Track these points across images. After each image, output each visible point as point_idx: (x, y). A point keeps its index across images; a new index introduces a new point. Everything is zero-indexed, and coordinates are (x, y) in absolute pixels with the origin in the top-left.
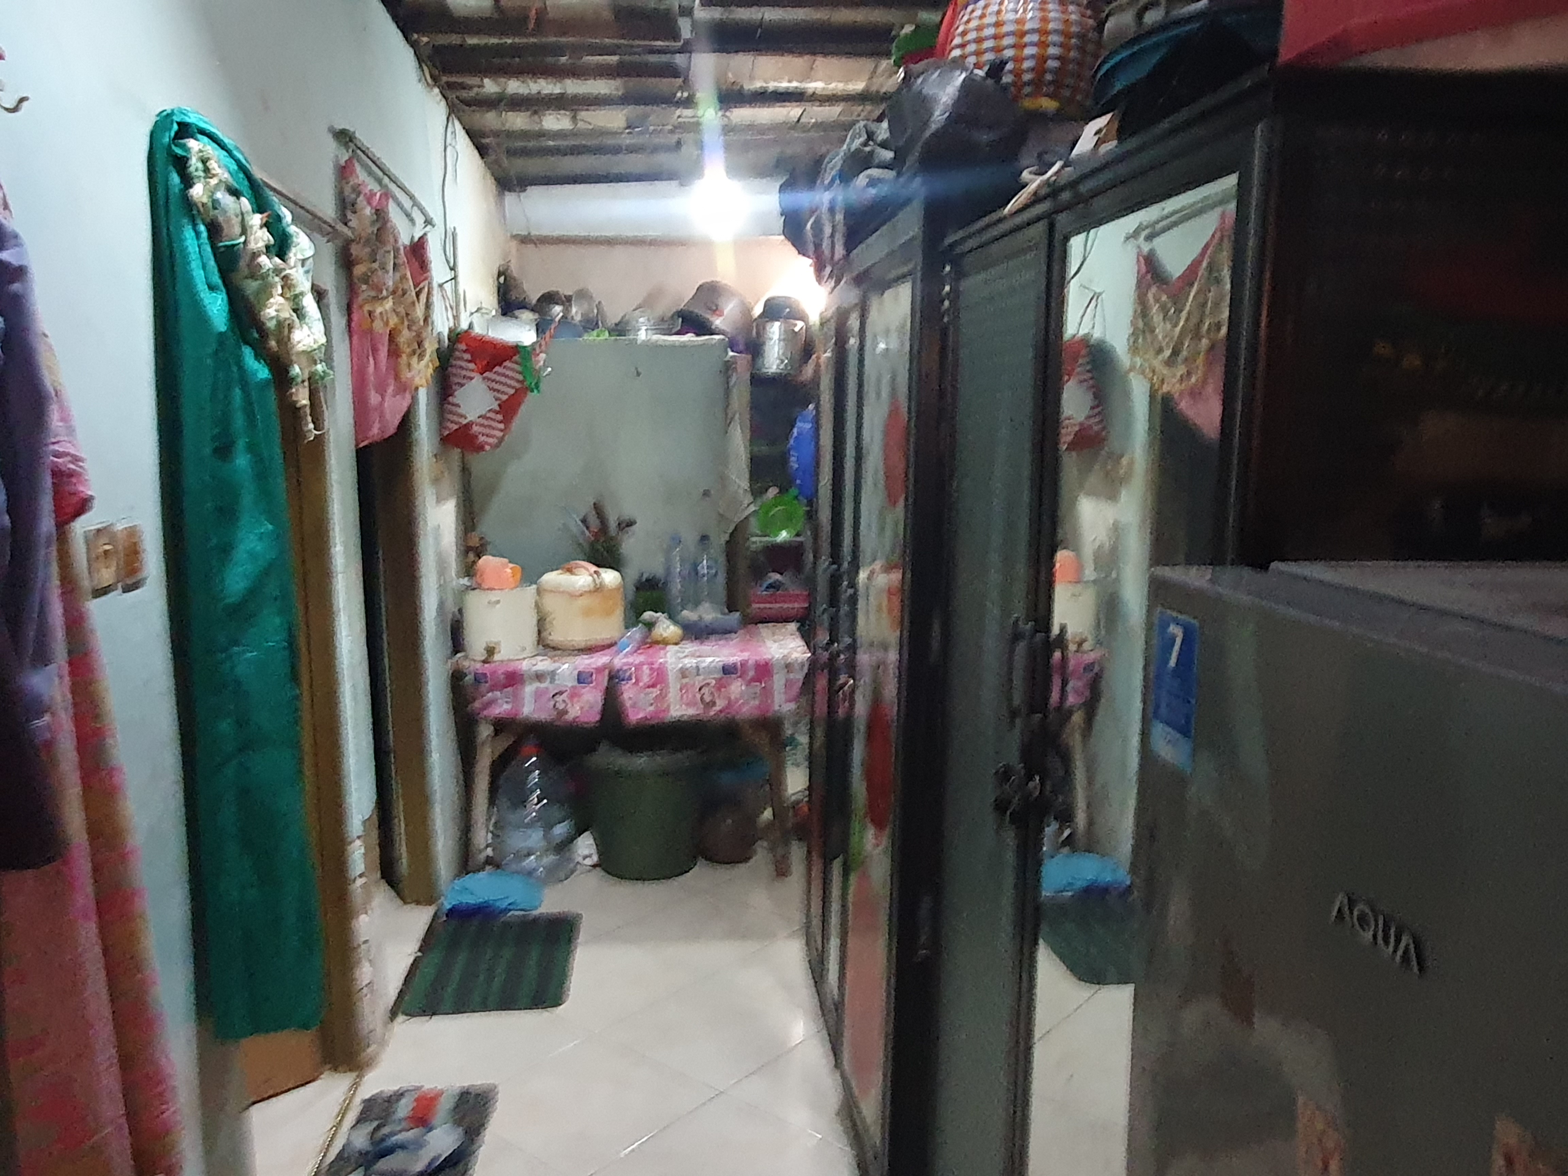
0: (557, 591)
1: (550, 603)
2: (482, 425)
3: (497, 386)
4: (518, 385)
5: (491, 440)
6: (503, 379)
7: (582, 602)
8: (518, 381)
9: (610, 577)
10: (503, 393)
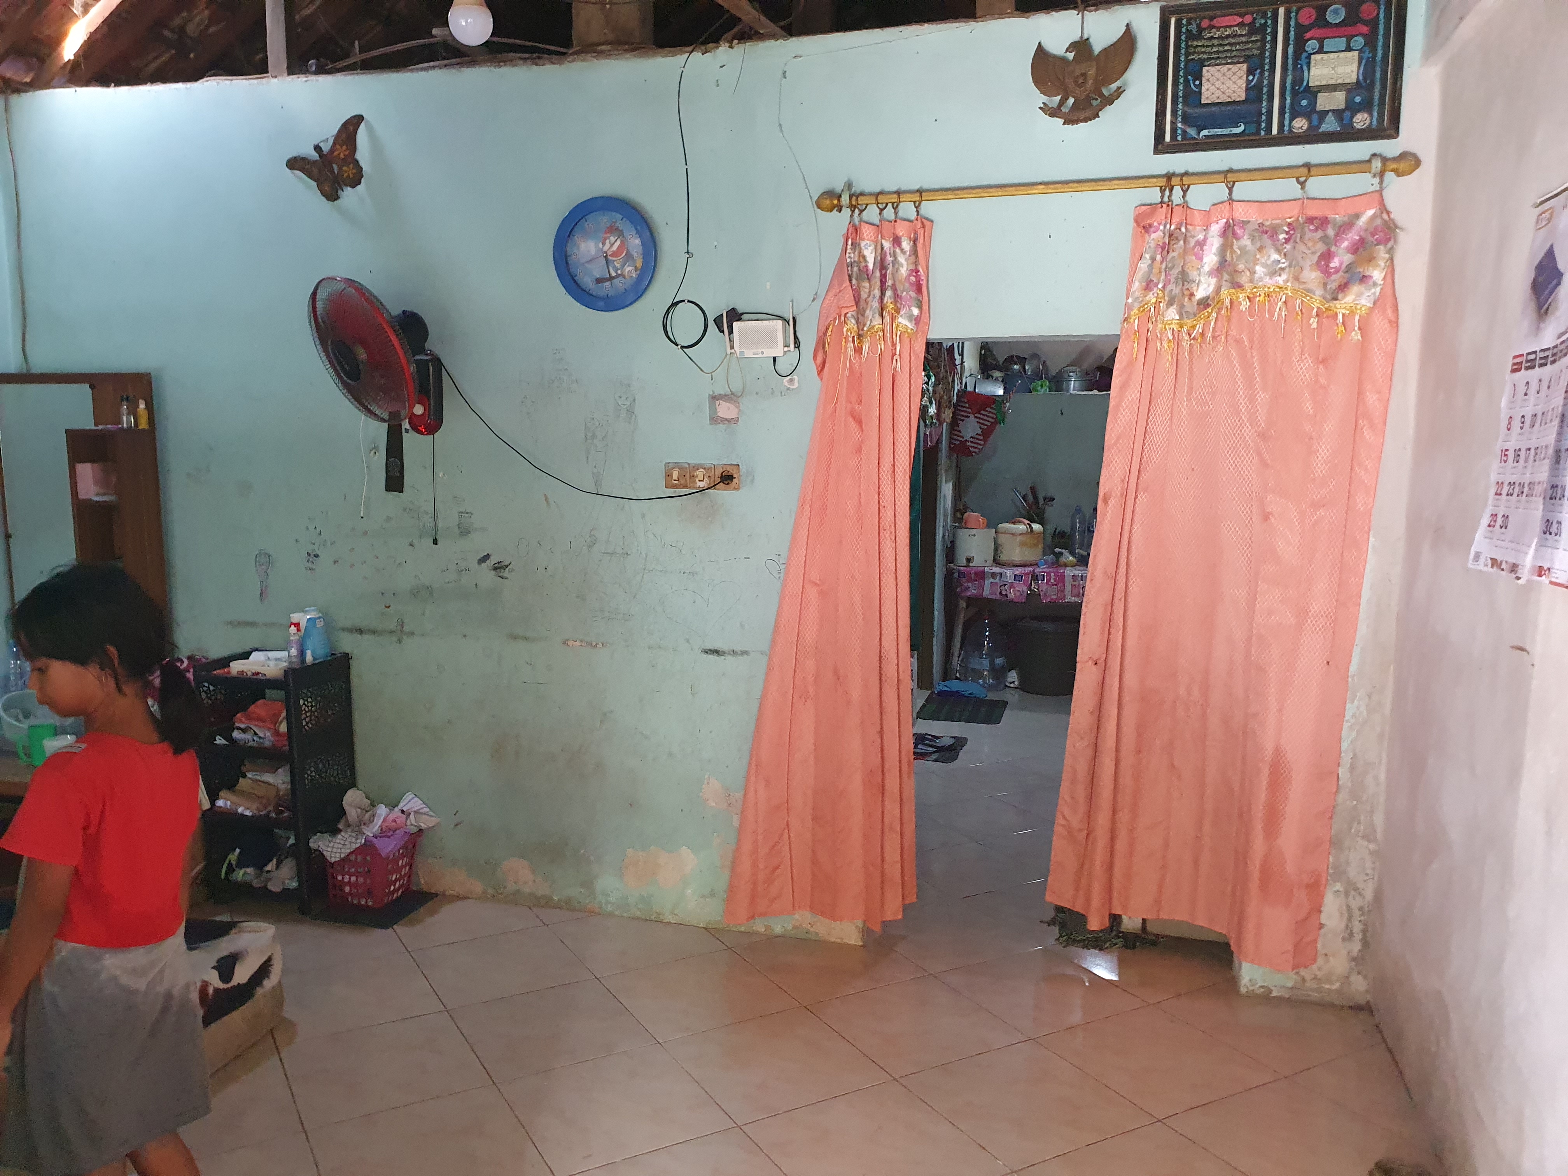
0: (1006, 533)
1: (1002, 539)
2: (972, 442)
3: (981, 421)
4: (993, 421)
5: (977, 450)
6: (985, 418)
7: (1019, 538)
8: (993, 418)
9: (1036, 527)
10: (984, 424)
